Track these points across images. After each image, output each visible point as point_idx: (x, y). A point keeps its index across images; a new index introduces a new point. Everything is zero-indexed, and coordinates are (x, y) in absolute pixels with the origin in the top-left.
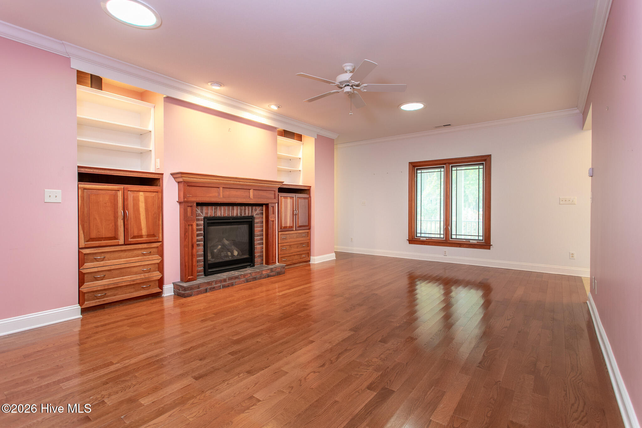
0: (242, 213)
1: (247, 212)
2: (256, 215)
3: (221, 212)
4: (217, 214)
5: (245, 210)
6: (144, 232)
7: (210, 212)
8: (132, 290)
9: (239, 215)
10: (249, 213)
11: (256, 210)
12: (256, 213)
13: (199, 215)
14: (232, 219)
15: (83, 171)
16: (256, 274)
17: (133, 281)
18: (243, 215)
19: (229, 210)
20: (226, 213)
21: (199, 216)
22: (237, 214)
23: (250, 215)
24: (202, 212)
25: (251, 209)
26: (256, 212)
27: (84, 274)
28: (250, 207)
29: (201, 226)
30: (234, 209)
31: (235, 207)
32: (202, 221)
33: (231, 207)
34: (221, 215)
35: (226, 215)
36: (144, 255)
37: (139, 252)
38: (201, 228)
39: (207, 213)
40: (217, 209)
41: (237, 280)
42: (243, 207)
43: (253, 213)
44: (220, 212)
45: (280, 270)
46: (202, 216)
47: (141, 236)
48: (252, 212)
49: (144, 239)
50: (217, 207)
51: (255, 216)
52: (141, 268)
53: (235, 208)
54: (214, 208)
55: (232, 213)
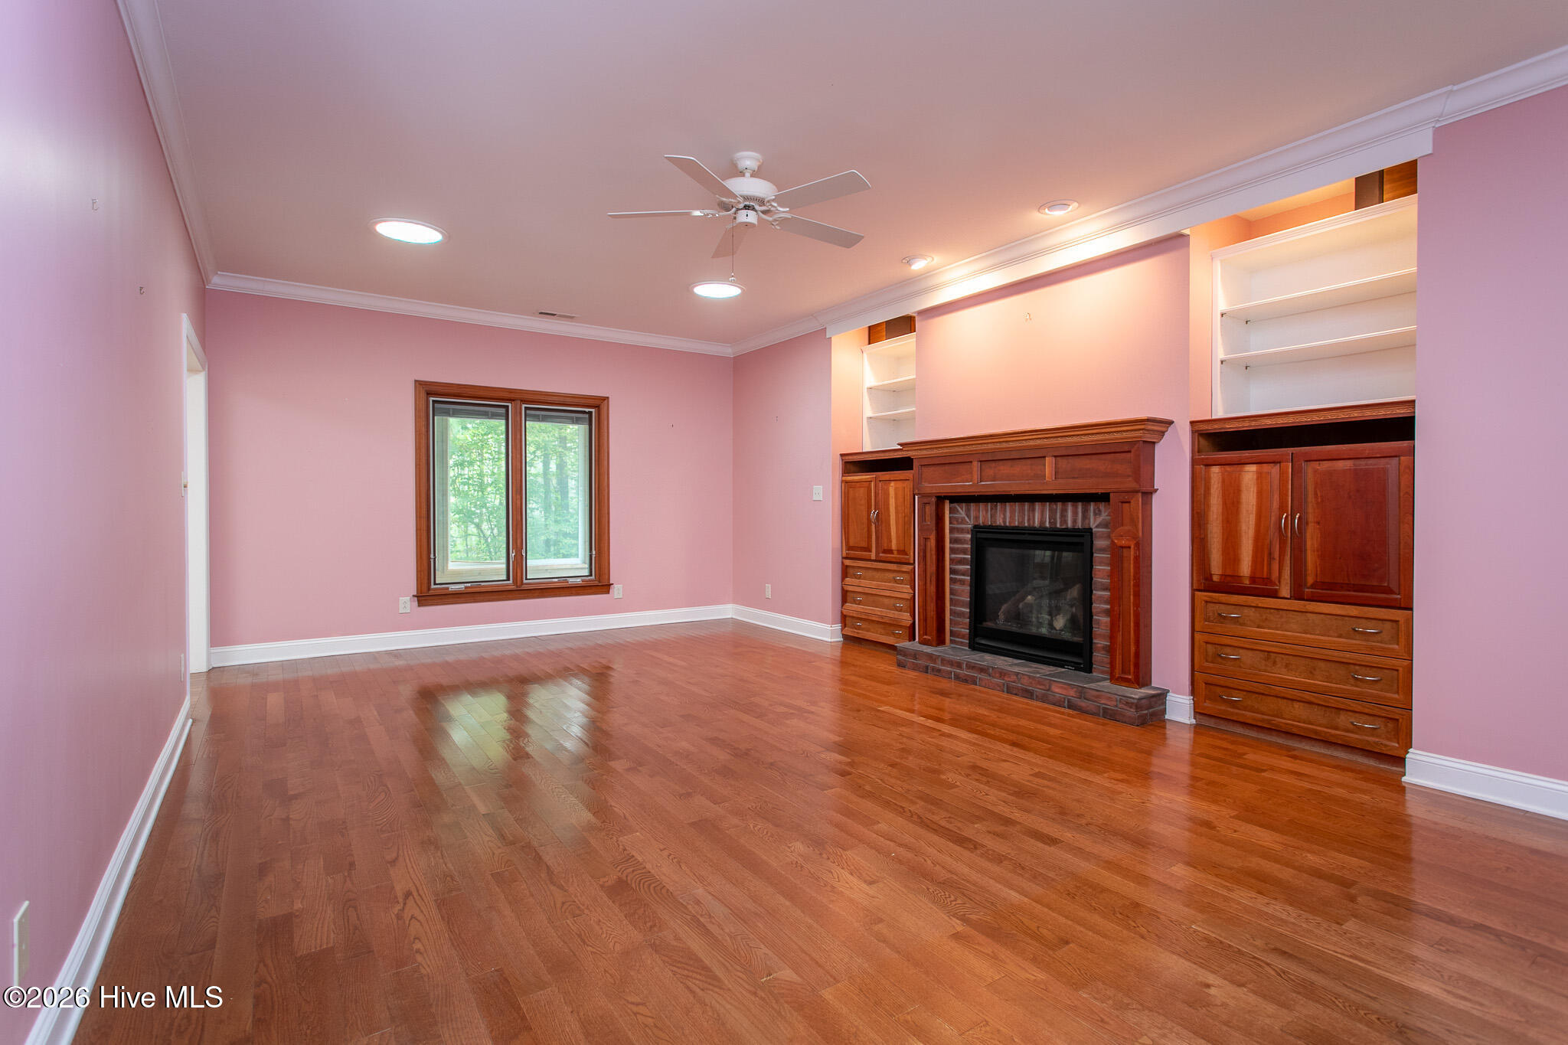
0: (1055, 519)
1: (1071, 517)
2: (1096, 527)
3: (1006, 516)
4: (995, 522)
5: (1064, 511)
6: (894, 546)
7: (983, 515)
8: (883, 631)
9: (1047, 525)
10: (1075, 521)
11: (1100, 511)
12: (1096, 519)
13: (963, 521)
14: (1029, 534)
15: (851, 459)
16: (1031, 683)
17: (882, 617)
18: (1058, 526)
19: (1022, 511)
20: (1017, 518)
21: (961, 523)
22: (1042, 522)
23: (1079, 525)
24: (969, 516)
25: (1082, 508)
26: (1099, 520)
27: (847, 591)
28: (1080, 506)
29: (967, 544)
30: (1034, 510)
31: (1037, 503)
32: (968, 533)
33: (1027, 506)
34: (1004, 522)
35: (1017, 524)
36: (896, 581)
37: (891, 575)
38: (967, 549)
39: (977, 518)
40: (996, 509)
41: (983, 676)
42: (1059, 505)
43: (1087, 521)
44: (1002, 516)
45: (1116, 706)
46: (967, 523)
47: (890, 551)
48: (1085, 517)
49: (895, 555)
50: (996, 506)
51: (1093, 525)
52: (892, 601)
53: (1037, 506)
54: (989, 507)
55: (1029, 520)
